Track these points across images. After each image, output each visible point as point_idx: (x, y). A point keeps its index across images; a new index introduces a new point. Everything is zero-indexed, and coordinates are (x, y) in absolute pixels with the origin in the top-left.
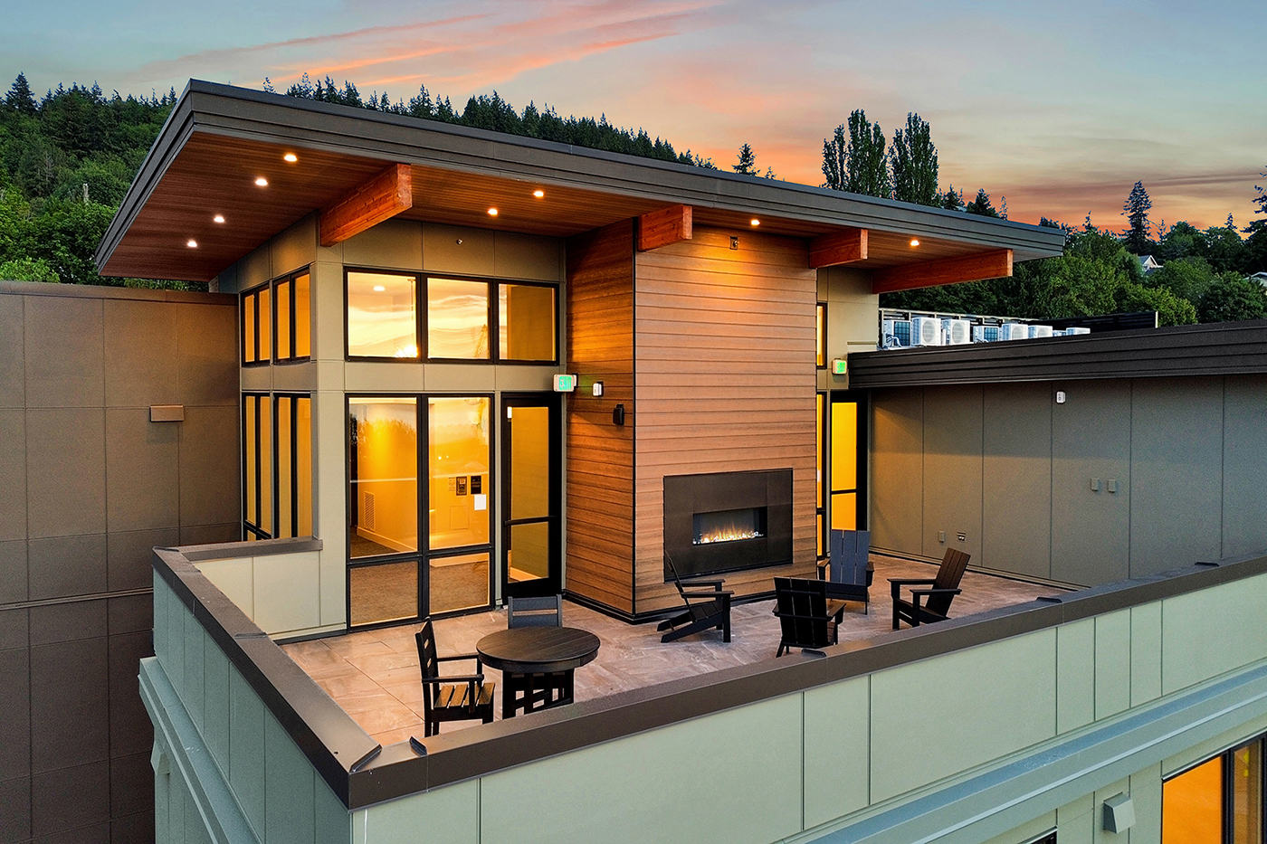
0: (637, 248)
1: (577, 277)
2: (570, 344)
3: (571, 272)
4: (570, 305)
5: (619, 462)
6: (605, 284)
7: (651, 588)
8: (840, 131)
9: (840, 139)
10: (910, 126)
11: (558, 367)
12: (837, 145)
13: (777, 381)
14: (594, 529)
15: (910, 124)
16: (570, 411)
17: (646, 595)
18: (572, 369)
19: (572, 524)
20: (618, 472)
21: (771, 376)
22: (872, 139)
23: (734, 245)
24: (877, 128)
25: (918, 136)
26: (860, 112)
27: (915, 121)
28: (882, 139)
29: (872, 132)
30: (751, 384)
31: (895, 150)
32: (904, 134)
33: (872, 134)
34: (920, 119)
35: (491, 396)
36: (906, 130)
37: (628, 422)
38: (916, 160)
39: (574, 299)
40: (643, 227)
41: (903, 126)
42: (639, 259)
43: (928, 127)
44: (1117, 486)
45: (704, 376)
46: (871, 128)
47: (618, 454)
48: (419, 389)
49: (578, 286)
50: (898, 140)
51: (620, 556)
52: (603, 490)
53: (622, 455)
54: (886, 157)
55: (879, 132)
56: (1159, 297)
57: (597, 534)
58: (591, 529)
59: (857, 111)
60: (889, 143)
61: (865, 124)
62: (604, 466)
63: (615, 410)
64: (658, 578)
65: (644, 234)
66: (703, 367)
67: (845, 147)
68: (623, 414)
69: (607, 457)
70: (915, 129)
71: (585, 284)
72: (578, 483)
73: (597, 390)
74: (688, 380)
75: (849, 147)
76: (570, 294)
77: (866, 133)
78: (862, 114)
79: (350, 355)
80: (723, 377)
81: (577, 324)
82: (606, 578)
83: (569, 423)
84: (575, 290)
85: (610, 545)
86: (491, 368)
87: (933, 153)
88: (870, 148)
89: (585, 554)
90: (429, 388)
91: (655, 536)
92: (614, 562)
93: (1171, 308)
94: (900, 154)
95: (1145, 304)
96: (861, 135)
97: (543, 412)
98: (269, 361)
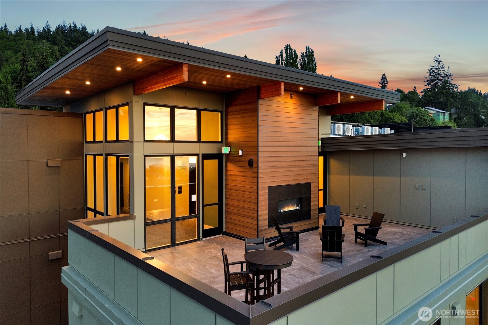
0: (259, 97)
1: (230, 109)
2: (227, 135)
3: (227, 106)
4: (227, 119)
5: (251, 181)
6: (244, 112)
7: (264, 230)
8: (281, 52)
9: (281, 55)
10: (307, 51)
11: (222, 144)
12: (280, 57)
13: (306, 149)
14: (239, 208)
15: (306, 50)
16: (227, 161)
17: (262, 233)
18: (227, 145)
19: (228, 205)
20: (250, 185)
21: (304, 147)
22: (293, 55)
23: (292, 97)
24: (295, 51)
25: (309, 55)
26: (289, 45)
27: (308, 49)
28: (297, 56)
29: (293, 53)
30: (297, 150)
31: (301, 60)
32: (304, 54)
33: (293, 54)
34: (310, 49)
35: (198, 156)
36: (305, 52)
37: (255, 165)
38: (309, 64)
39: (229, 117)
40: (262, 90)
41: (304, 51)
42: (260, 102)
43: (313, 51)
44: (426, 188)
45: (282, 147)
46: (293, 51)
47: (250, 178)
48: (171, 153)
49: (231, 112)
50: (302, 56)
51: (251, 218)
52: (243, 192)
53: (252, 178)
54: (298, 62)
55: (296, 53)
56: (395, 116)
57: (240, 209)
58: (237, 207)
59: (288, 44)
60: (299, 57)
61: (290, 49)
62: (243, 183)
63: (249, 161)
64: (266, 226)
65: (262, 92)
66: (281, 144)
67: (283, 58)
68: (253, 162)
69: (245, 179)
70: (308, 52)
71: (235, 111)
72: (231, 189)
73: (240, 153)
74: (276, 149)
75: (285, 58)
76: (227, 115)
77: (291, 53)
78: (289, 46)
79: (146, 139)
80: (288, 147)
81: (230, 127)
82: (244, 226)
83: (226, 166)
84: (229, 113)
85: (246, 213)
86: (198, 144)
87: (315, 61)
88: (293, 59)
89: (234, 217)
90: (176, 153)
91: (265, 210)
92: (249, 220)
93: (399, 120)
94: (303, 61)
95: (390, 118)
96: (289, 54)
97: (216, 162)
98: (103, 141)
